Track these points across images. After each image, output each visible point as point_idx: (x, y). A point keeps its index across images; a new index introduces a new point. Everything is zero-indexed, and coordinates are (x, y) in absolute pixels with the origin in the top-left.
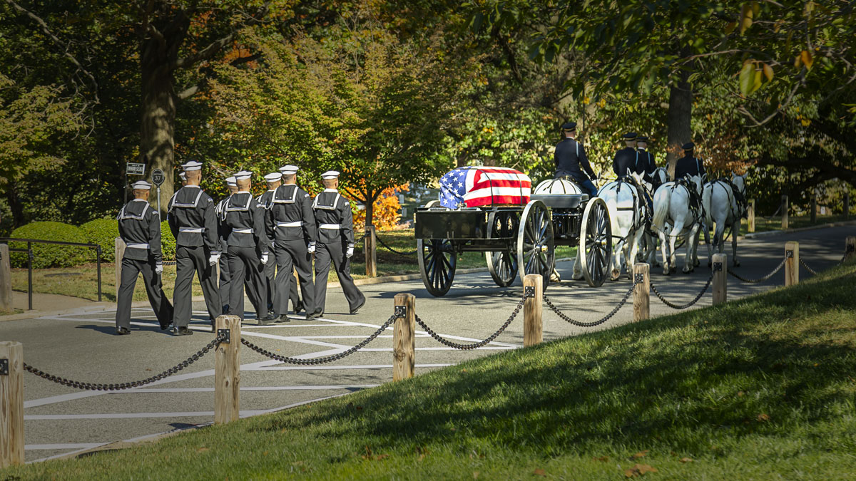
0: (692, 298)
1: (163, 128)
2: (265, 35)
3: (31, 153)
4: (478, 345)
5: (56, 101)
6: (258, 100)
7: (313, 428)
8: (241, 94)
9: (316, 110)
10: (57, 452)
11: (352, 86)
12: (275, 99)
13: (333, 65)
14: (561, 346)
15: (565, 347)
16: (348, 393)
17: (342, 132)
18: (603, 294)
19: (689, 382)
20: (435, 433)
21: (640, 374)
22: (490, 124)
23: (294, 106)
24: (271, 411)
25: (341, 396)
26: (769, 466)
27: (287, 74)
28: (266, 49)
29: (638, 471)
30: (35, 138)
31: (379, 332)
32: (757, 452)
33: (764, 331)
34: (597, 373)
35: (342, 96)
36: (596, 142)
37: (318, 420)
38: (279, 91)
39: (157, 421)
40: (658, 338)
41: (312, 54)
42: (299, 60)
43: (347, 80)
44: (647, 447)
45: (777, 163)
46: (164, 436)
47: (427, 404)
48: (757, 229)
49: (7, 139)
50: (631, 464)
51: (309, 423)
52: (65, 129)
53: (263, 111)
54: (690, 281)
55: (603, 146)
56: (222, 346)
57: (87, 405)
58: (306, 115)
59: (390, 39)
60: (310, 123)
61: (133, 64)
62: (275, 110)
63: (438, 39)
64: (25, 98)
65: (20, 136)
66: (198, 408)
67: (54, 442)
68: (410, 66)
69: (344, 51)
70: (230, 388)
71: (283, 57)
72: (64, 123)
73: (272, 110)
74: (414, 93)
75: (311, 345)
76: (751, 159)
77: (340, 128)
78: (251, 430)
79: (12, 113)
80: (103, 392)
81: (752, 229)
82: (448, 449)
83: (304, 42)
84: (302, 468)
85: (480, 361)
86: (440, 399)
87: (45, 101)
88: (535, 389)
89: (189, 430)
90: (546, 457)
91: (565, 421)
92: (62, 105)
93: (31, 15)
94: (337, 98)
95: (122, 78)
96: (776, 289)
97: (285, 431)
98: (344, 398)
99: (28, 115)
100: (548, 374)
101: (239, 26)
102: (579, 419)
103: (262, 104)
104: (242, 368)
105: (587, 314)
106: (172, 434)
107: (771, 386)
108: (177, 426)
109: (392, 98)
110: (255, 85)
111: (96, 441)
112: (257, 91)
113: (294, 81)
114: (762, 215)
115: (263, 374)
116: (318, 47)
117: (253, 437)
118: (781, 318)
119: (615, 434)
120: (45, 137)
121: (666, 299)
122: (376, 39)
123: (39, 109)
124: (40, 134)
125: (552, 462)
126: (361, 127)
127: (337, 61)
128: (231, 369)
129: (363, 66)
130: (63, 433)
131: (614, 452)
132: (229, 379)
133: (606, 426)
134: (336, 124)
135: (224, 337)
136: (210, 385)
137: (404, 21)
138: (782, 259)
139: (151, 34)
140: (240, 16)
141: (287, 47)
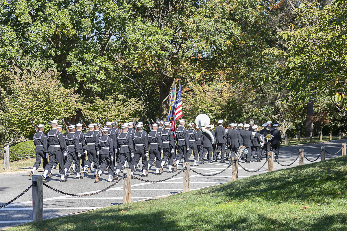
0: (315, 159)
1: (165, 110)
2: (194, 84)
3: (130, 117)
4: (255, 171)
5: (137, 102)
6: (192, 102)
7: (211, 194)
8: (188, 101)
9: (209, 105)
10: (140, 199)
11: (219, 99)
12: (197, 102)
13: (213, 93)
14: (280, 172)
15: (281, 172)
16: (219, 184)
17: (216, 111)
18: (289, 157)
19: (317, 183)
20: (246, 196)
21: (303, 180)
22: (256, 109)
23: (202, 104)
24: (198, 189)
25: (218, 185)
26: (343, 207)
27: (200, 95)
28: (195, 88)
29: (305, 208)
30: (131, 112)
31: (228, 167)
32: (339, 203)
33: (338, 168)
34: (290, 180)
35: (216, 101)
36: (286, 114)
37: (213, 192)
38: (198, 100)
39: (166, 191)
40: (308, 170)
41: (207, 89)
42: (204, 91)
43: (217, 97)
44: (307, 201)
45: (338, 121)
46: (169, 195)
47: (243, 188)
48: (332, 139)
49: (124, 113)
50: (303, 206)
51: (210, 192)
52: (139, 110)
53: (194, 105)
54: (313, 154)
55: (288, 115)
56: (185, 170)
57: (147, 187)
58: (206, 106)
59: (229, 86)
60: (207, 109)
61: (157, 92)
62: (197, 105)
63: (242, 85)
64: (129, 101)
65: (127, 112)
66: (178, 188)
67: (139, 196)
68: (235, 93)
69: (216, 89)
70: (187, 182)
71: (199, 90)
72: (139, 108)
73: (196, 105)
74: (235, 101)
75: (208, 171)
76: (330, 119)
77: (215, 110)
78: (194, 194)
79: (125, 106)
80: (151, 183)
81: (331, 139)
82: (250, 201)
83: (205, 86)
84: (209, 205)
85: (257, 176)
86: (246, 186)
87: (134, 102)
88: (273, 184)
89: (176, 194)
90: (279, 203)
91: (282, 193)
92: (138, 103)
93: (130, 78)
94: (214, 102)
95: (155, 96)
96: (340, 156)
97: (203, 195)
98: (219, 186)
99: (129, 106)
100: (276, 180)
101: (187, 82)
102: (287, 193)
103: (193, 103)
104: (191, 177)
105: (285, 163)
106: (171, 195)
107: (341, 184)
108: (172, 193)
109: (230, 102)
110: (192, 98)
111: (150, 197)
112: (192, 100)
113: (202, 97)
114: (334, 135)
115: (195, 179)
116: (209, 88)
117: (194, 196)
118: (342, 165)
119: (297, 197)
120: (134, 112)
121: (308, 159)
122: (225, 86)
123: (133, 105)
124: (133, 111)
125: (280, 205)
126: (221, 110)
127: (215, 92)
128: (188, 177)
129: (221, 93)
130: (141, 194)
131: (298, 202)
132: (187, 180)
133: (295, 195)
134: (214, 109)
135: (186, 168)
136: (181, 181)
137: (233, 80)
138: (341, 148)
139: (163, 84)
140: (187, 79)
141: (201, 88)
